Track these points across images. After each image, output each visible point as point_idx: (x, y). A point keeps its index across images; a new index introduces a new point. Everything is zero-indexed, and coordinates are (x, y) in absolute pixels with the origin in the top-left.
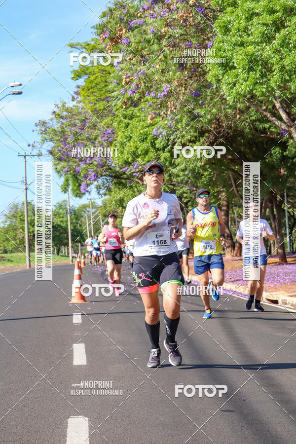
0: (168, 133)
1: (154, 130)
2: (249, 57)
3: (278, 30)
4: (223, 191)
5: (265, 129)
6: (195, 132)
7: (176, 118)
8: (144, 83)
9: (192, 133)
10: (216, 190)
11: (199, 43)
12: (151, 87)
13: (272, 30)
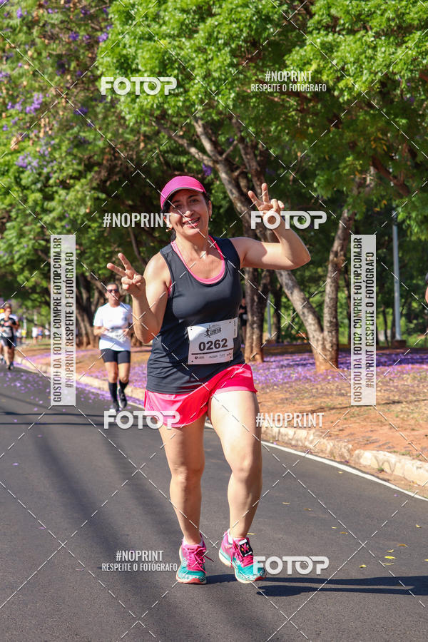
0: (41, 163)
1: (20, 159)
2: (160, 55)
3: (202, 20)
4: (119, 252)
5: (180, 164)
6: (79, 164)
7: (53, 142)
8: (7, 89)
9: (75, 167)
10: (108, 249)
11: (88, 35)
12: (18, 96)
13: (194, 19)
